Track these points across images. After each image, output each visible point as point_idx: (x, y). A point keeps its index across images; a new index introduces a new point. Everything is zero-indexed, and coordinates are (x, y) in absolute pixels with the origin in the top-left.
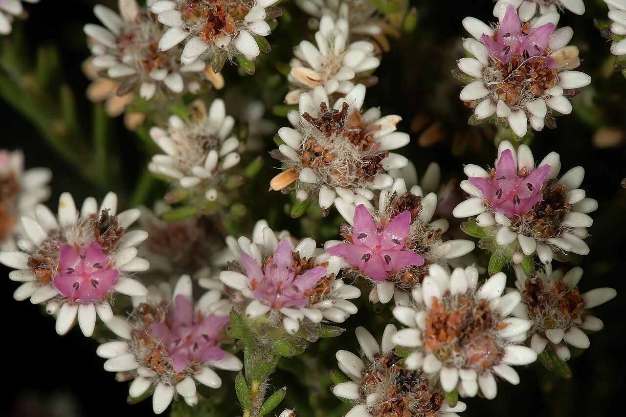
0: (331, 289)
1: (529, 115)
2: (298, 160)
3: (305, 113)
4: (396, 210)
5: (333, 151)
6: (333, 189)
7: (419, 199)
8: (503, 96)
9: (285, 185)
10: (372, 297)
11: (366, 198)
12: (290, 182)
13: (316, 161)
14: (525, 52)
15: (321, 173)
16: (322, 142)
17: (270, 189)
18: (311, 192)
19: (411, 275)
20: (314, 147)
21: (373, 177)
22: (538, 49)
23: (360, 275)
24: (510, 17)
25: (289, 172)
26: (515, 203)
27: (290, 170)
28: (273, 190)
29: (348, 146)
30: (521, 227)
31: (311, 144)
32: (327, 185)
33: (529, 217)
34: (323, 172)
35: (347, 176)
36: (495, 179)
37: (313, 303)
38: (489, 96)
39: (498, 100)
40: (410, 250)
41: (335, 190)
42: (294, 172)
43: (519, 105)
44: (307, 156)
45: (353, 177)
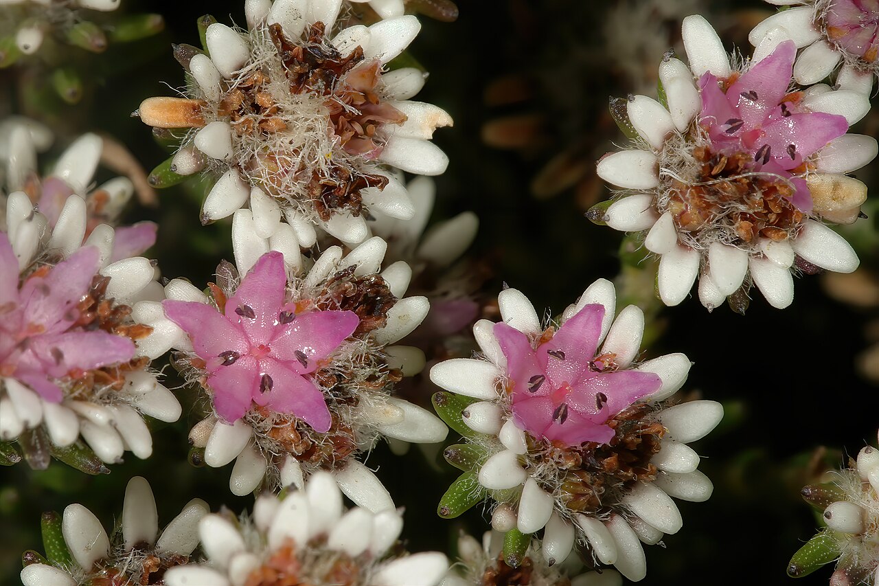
0: (126, 387)
1: (703, 268)
2: (215, 98)
3: (277, 24)
4: (336, 301)
5: (289, 117)
6: (247, 185)
7: (390, 301)
8: (677, 207)
9: (166, 124)
10: (197, 433)
11: (297, 240)
12: (179, 125)
13: (247, 120)
14: (765, 150)
15: (244, 143)
16: (277, 90)
17: (135, 114)
18: (205, 166)
19: (292, 436)
20: (259, 91)
21: (333, 211)
22: (793, 156)
23: (200, 380)
24: (777, 64)
25: (185, 106)
26: (555, 417)
27: (191, 101)
28: (139, 118)
29: (322, 126)
30: (541, 468)
31: (256, 81)
32: (240, 171)
33: (567, 458)
34: (248, 144)
35: (287, 179)
36: (546, 347)
37: (75, 399)
38: (652, 193)
39: (666, 208)
40: (319, 387)
41: (250, 189)
42: (196, 109)
43: (698, 240)
44: (236, 99)
45: (297, 188)
